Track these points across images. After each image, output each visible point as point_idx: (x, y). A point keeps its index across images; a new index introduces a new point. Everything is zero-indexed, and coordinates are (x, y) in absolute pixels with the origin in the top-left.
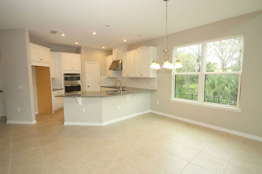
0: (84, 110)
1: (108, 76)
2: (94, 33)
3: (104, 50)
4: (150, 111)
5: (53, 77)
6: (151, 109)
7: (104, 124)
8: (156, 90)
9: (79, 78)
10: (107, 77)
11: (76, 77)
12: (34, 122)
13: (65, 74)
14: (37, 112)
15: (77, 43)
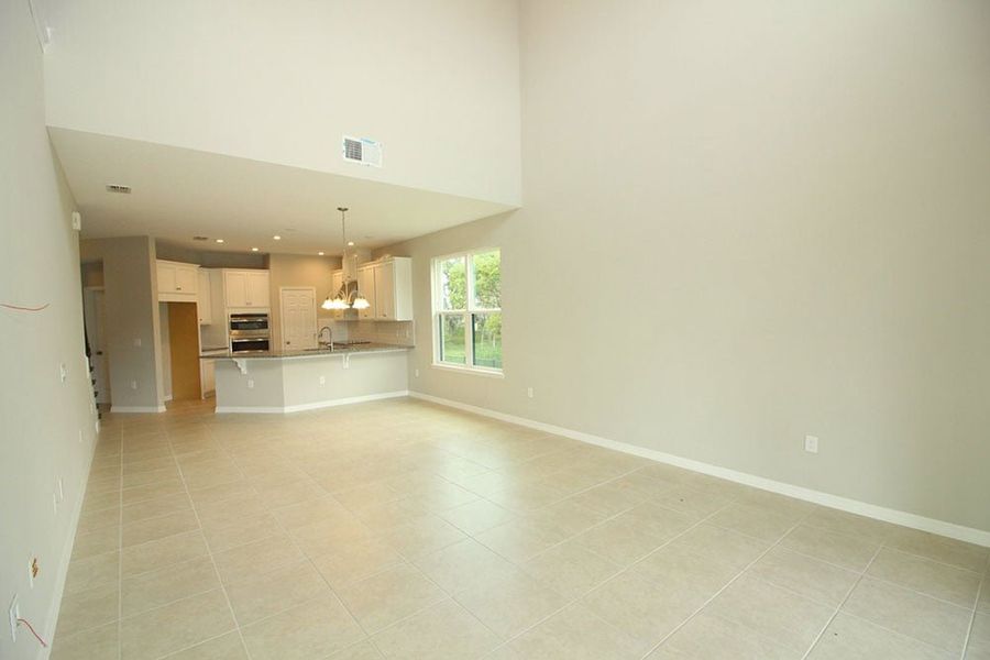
0: (251, 384)
1: (337, 319)
2: (277, 238)
3: (325, 258)
4: (406, 393)
5: (204, 322)
6: (409, 389)
7: (287, 410)
8: (413, 347)
9: (264, 325)
10: (338, 322)
11: (260, 321)
12: (162, 409)
13: (232, 316)
14: (170, 398)
15: (255, 250)
